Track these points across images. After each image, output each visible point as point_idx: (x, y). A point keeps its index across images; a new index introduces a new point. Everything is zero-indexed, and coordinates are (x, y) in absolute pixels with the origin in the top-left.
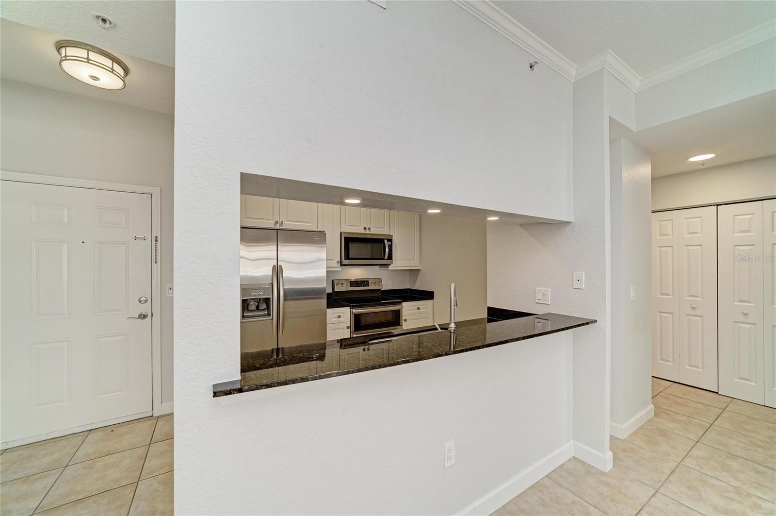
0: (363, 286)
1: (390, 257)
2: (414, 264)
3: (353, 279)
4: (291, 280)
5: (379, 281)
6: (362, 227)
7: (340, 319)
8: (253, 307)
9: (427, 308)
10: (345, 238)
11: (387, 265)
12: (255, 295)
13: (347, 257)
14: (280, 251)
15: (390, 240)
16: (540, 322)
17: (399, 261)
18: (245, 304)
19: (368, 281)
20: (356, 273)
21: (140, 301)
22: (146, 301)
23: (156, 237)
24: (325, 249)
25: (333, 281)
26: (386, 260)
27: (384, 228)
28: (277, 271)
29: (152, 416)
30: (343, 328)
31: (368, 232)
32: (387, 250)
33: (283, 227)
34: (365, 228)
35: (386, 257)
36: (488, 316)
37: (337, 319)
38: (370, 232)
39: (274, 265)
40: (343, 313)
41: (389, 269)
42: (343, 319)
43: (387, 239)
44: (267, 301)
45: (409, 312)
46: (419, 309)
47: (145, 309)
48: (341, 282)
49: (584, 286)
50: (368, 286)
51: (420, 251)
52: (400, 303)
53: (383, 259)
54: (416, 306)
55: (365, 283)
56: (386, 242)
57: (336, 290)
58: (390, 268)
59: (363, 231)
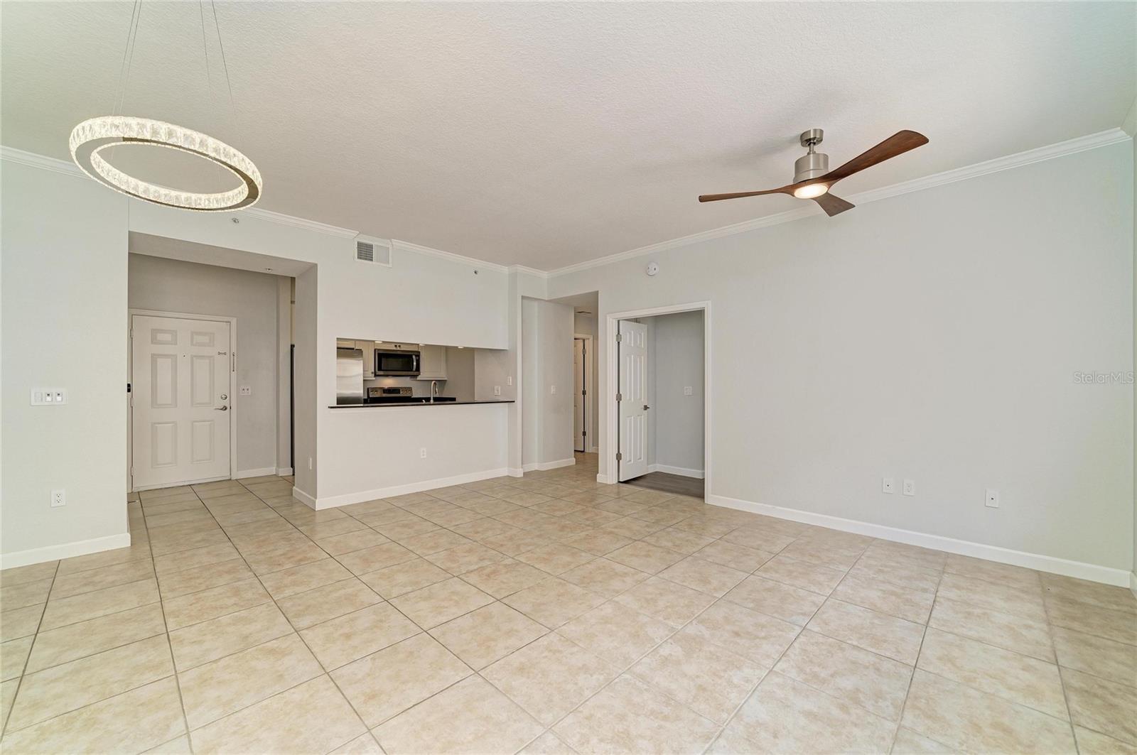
0: (396, 393)
1: (418, 369)
2: (442, 375)
3: (386, 387)
5: (410, 389)
6: (394, 345)
10: (379, 354)
11: (416, 376)
13: (380, 369)
15: (417, 356)
17: (427, 372)
19: (400, 389)
20: (389, 382)
21: (222, 398)
22: (226, 398)
23: (233, 353)
24: (362, 361)
25: (368, 389)
26: (414, 371)
29: (230, 480)
31: (398, 349)
32: (415, 363)
34: (396, 346)
35: (414, 369)
38: (400, 348)
43: (415, 355)
47: (226, 403)
48: (375, 389)
49: (511, 384)
50: (400, 393)
53: (412, 370)
55: (396, 390)
56: (414, 357)
57: (371, 396)
58: (419, 378)
59: (395, 348)
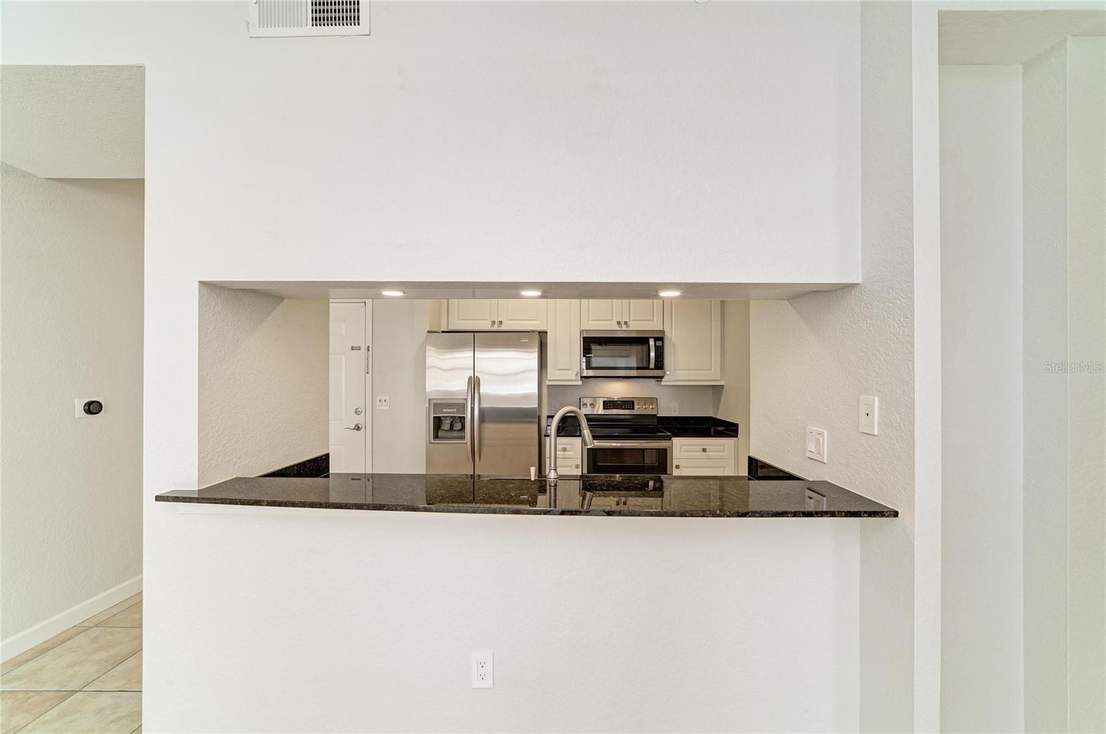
0: (625, 409)
1: (661, 366)
2: (711, 376)
4: (490, 397)
5: (653, 401)
6: (615, 322)
7: (566, 453)
8: (446, 426)
9: (723, 451)
10: (583, 338)
11: (660, 378)
12: (448, 413)
13: (590, 366)
14: (477, 358)
15: (660, 339)
16: (811, 498)
17: (681, 372)
18: (438, 422)
19: (633, 402)
20: (618, 390)
21: (355, 412)
22: (361, 412)
23: (368, 347)
26: (651, 369)
27: (653, 320)
28: (474, 383)
30: (571, 467)
31: (624, 328)
32: (652, 354)
33: (503, 328)
34: (619, 323)
35: (653, 366)
36: (749, 474)
37: (563, 453)
38: (628, 327)
39: (470, 377)
40: (572, 444)
41: (663, 383)
42: (571, 453)
43: (654, 338)
44: (462, 419)
45: (686, 453)
46: (704, 450)
47: (359, 420)
49: (876, 426)
50: (633, 409)
51: (723, 355)
52: (669, 438)
53: (648, 368)
54: (702, 445)
55: (628, 404)
56: (652, 342)
58: (665, 382)
59: (616, 328)
